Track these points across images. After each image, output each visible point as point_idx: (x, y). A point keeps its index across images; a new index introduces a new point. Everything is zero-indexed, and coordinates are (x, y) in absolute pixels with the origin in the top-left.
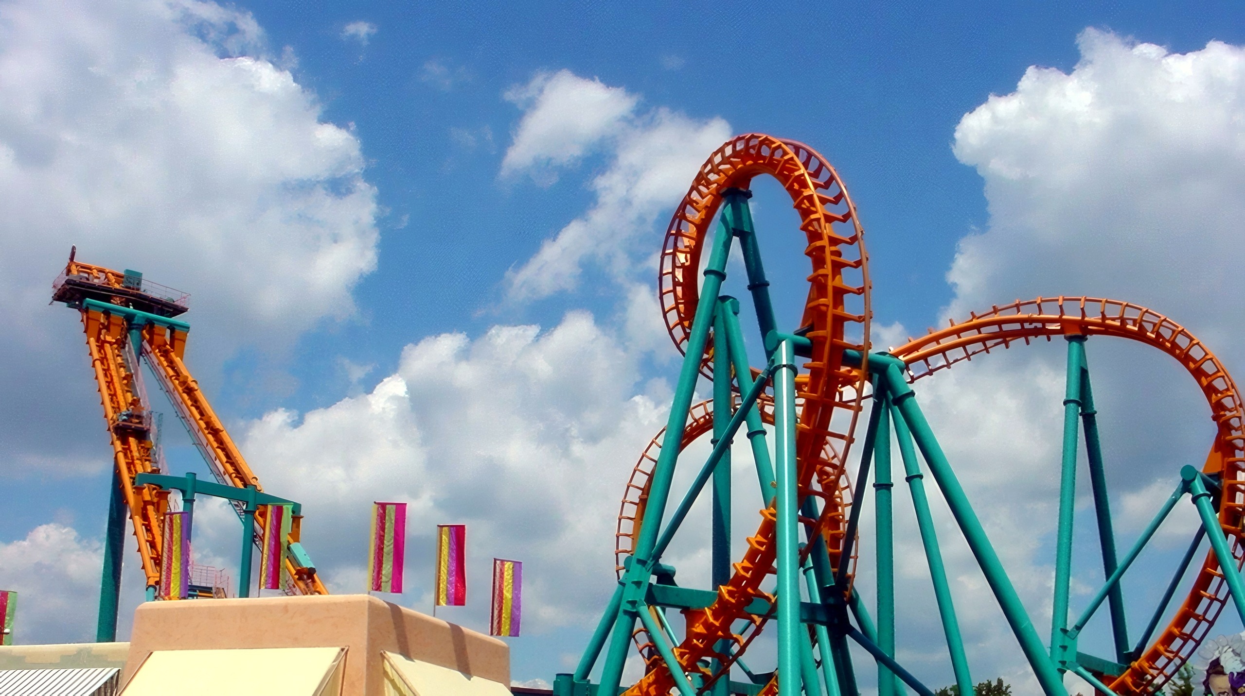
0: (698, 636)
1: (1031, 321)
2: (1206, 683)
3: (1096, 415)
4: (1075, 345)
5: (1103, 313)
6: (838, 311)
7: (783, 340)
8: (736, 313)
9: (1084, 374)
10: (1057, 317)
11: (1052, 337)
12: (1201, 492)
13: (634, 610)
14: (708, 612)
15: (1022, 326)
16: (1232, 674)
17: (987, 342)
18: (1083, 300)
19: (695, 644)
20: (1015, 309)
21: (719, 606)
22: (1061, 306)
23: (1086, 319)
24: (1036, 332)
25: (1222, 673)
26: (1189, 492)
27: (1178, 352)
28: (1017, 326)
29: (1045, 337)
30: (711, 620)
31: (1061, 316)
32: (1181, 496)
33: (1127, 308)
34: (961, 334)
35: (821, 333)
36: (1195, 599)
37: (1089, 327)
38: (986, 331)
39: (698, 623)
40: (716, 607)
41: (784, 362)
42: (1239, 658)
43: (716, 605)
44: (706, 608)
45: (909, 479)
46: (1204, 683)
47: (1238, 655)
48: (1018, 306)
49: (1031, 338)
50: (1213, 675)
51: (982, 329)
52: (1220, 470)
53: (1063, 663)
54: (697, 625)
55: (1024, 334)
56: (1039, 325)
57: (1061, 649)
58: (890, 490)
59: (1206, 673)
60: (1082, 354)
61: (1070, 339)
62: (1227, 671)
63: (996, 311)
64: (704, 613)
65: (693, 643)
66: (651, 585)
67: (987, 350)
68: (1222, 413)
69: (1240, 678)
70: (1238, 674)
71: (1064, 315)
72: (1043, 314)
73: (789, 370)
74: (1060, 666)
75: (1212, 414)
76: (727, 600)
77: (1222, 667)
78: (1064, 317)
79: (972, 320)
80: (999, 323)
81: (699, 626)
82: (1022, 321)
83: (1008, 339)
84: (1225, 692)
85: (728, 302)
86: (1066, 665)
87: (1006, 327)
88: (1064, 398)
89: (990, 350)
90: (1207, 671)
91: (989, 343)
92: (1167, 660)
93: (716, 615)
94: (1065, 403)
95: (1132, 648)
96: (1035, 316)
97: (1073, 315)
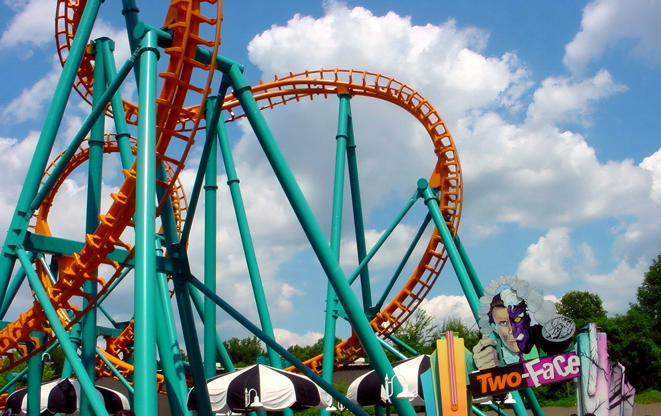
0: (69, 277)
1: (315, 83)
2: (490, 314)
3: (356, 148)
4: (344, 100)
5: (364, 80)
6: (196, 13)
7: (149, 31)
8: (112, 50)
9: (349, 119)
10: (333, 81)
11: (328, 95)
12: (431, 197)
13: (13, 253)
14: (77, 257)
15: (309, 86)
16: (510, 306)
17: (285, 96)
18: (351, 71)
19: (65, 283)
20: (305, 75)
21: (86, 252)
22: (336, 74)
23: (352, 84)
24: (318, 91)
25: (502, 306)
26: (423, 197)
27: (413, 107)
28: (306, 86)
29: (323, 95)
30: (79, 262)
31: (335, 81)
32: (417, 198)
33: (380, 77)
34: (268, 90)
35: (181, 24)
37: (354, 90)
38: (284, 89)
39: (68, 267)
40: (83, 253)
41: (149, 46)
42: (515, 294)
43: (84, 252)
44: (75, 253)
45: (229, 183)
46: (488, 314)
47: (515, 291)
48: (307, 73)
49: (315, 95)
50: (495, 308)
51: (282, 87)
52: (439, 185)
53: (336, 311)
54: (68, 268)
55: (310, 92)
56: (321, 87)
57: (335, 302)
58: (215, 191)
59: (489, 306)
60: (348, 107)
61: (341, 96)
62: (506, 305)
63: (292, 76)
64: (73, 259)
65: (63, 283)
66: (28, 233)
67: (284, 102)
68: (442, 148)
69: (516, 310)
70: (515, 306)
71: (338, 80)
72: (323, 79)
73: (152, 52)
74: (334, 314)
75: (434, 148)
76: (93, 245)
77: (502, 301)
78: (337, 82)
79: (275, 81)
80: (294, 83)
81: (69, 269)
82: (309, 83)
83: (299, 95)
84: (505, 321)
85: (107, 43)
86: (338, 313)
87: (298, 87)
88: (336, 134)
89: (286, 102)
90: (491, 304)
91: (286, 97)
93: (83, 259)
94: (337, 137)
96: (319, 80)
97: (343, 79)
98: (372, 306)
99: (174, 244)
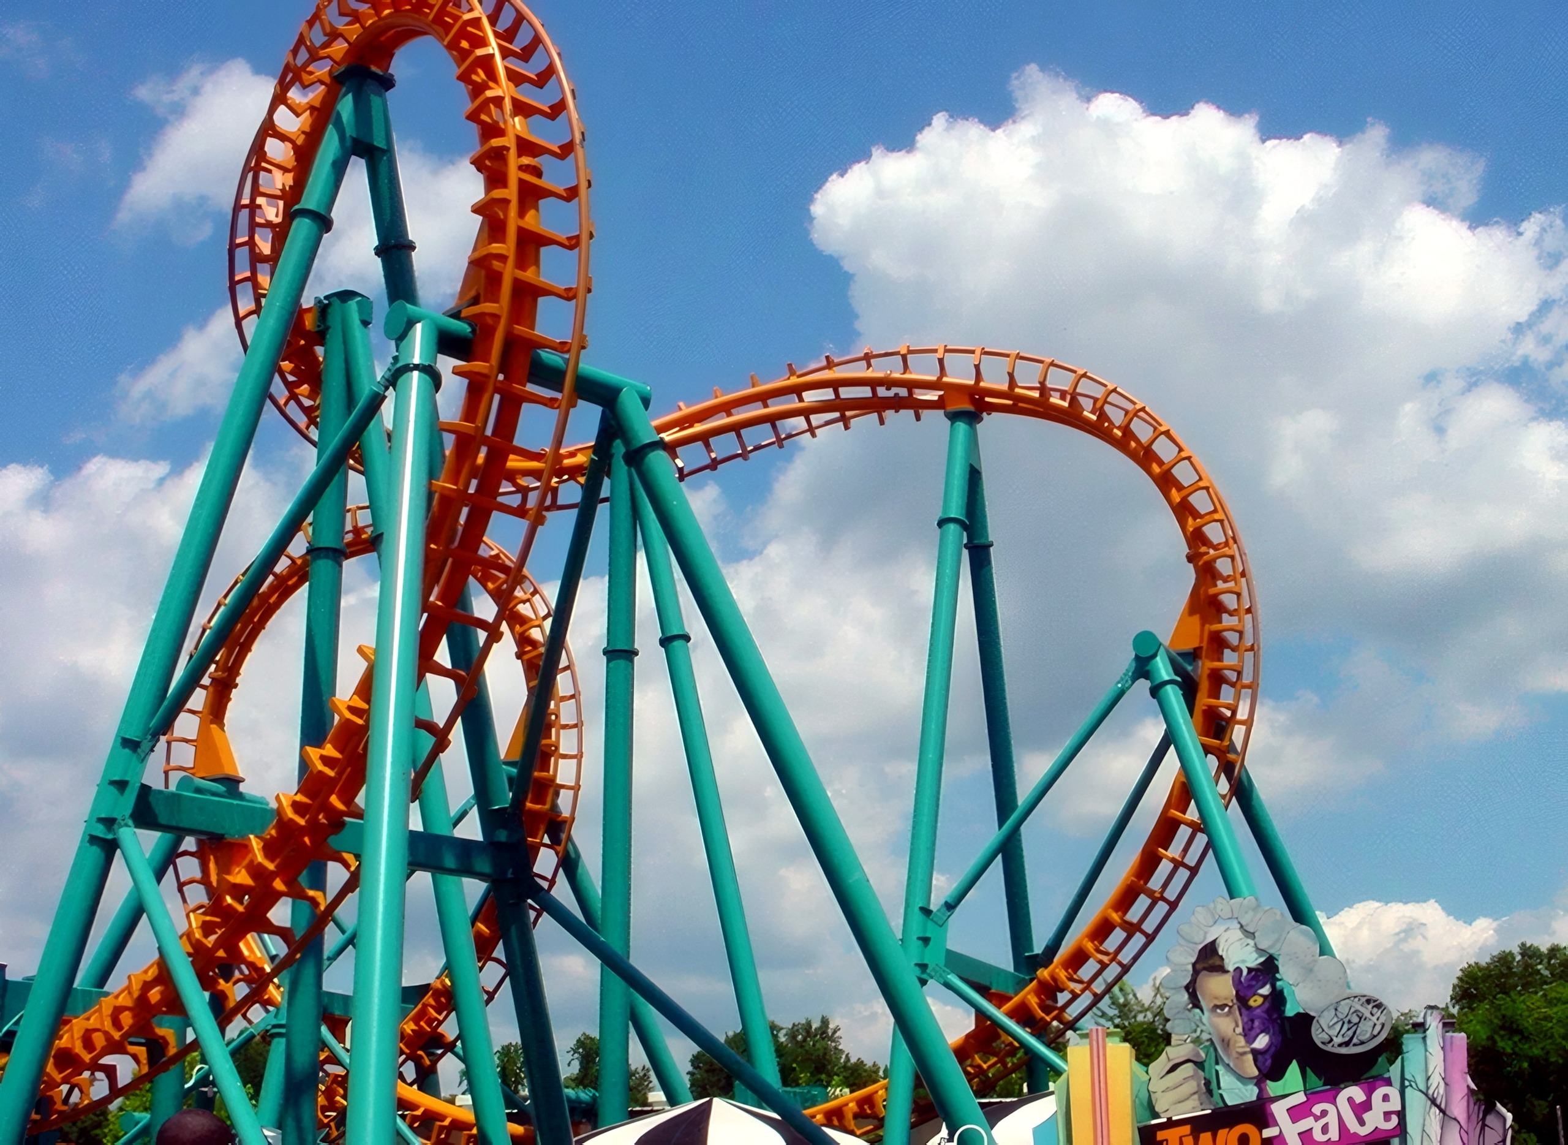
0: (238, 891)
1: (889, 383)
2: (1191, 989)
3: (991, 549)
4: (962, 427)
5: (1011, 375)
6: (529, 275)
7: (419, 322)
8: (365, 323)
9: (974, 476)
10: (934, 378)
11: (925, 414)
12: (1166, 678)
13: (110, 836)
14: (256, 844)
15: (874, 392)
16: (1238, 970)
17: (812, 417)
18: (978, 352)
19: (229, 905)
20: (864, 363)
21: (277, 833)
22: (941, 361)
23: (982, 384)
24: (897, 404)
25: (1221, 969)
26: (1147, 678)
27: (1133, 444)
28: (865, 392)
29: (911, 412)
30: (260, 858)
31: (940, 378)
32: (1133, 682)
33: (1051, 368)
34: (769, 402)
35: (487, 307)
36: (1149, 862)
37: (987, 399)
38: (811, 397)
39: (238, 866)
40: (272, 836)
41: (417, 360)
42: (1252, 943)
43: (273, 832)
44: (252, 837)
45: (665, 642)
46: (1187, 988)
47: (1251, 935)
48: (868, 358)
49: (889, 414)
50: (1204, 973)
51: (806, 395)
52: (1196, 645)
53: (923, 967)
54: (237, 870)
55: (875, 406)
56: (903, 392)
57: (920, 943)
58: (632, 662)
59: (1190, 967)
60: (973, 442)
61: (954, 417)
62: (1231, 967)
63: (830, 364)
64: (246, 847)
65: (225, 904)
66: (145, 790)
67: (811, 430)
68: (1203, 549)
69: (1253, 978)
70: (1250, 970)
71: (946, 376)
72: (911, 373)
73: (423, 375)
74: (918, 971)
75: (1185, 550)
76: (291, 820)
77: (1221, 958)
78: (945, 379)
79: (789, 378)
80: (835, 384)
81: (239, 872)
82: (873, 383)
83: (848, 413)
84: (1226, 1005)
85: (353, 304)
86: (928, 971)
87: (846, 393)
88: (939, 515)
89: (817, 431)
90: (1194, 965)
91: (816, 419)
92: (1098, 966)
93: (270, 850)
94: (942, 523)
95: (1038, 948)
96: (897, 375)
97: (960, 374)
98: (1032, 951)
99: (497, 807)
